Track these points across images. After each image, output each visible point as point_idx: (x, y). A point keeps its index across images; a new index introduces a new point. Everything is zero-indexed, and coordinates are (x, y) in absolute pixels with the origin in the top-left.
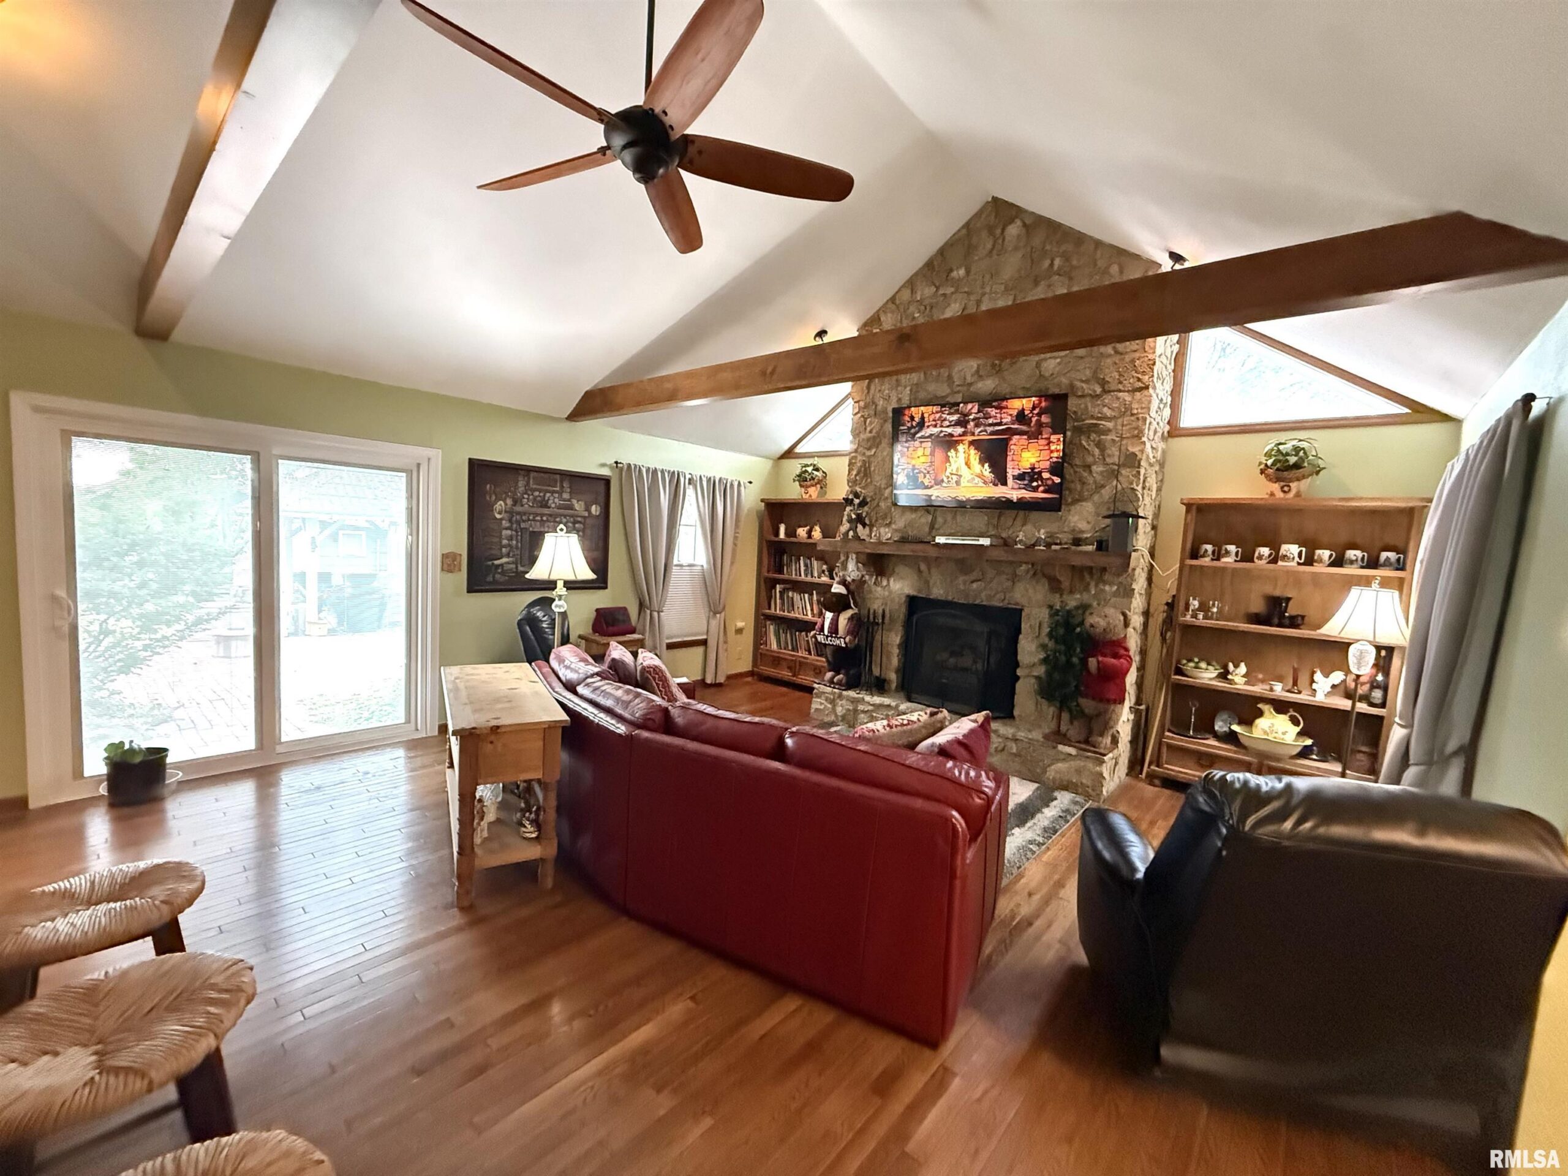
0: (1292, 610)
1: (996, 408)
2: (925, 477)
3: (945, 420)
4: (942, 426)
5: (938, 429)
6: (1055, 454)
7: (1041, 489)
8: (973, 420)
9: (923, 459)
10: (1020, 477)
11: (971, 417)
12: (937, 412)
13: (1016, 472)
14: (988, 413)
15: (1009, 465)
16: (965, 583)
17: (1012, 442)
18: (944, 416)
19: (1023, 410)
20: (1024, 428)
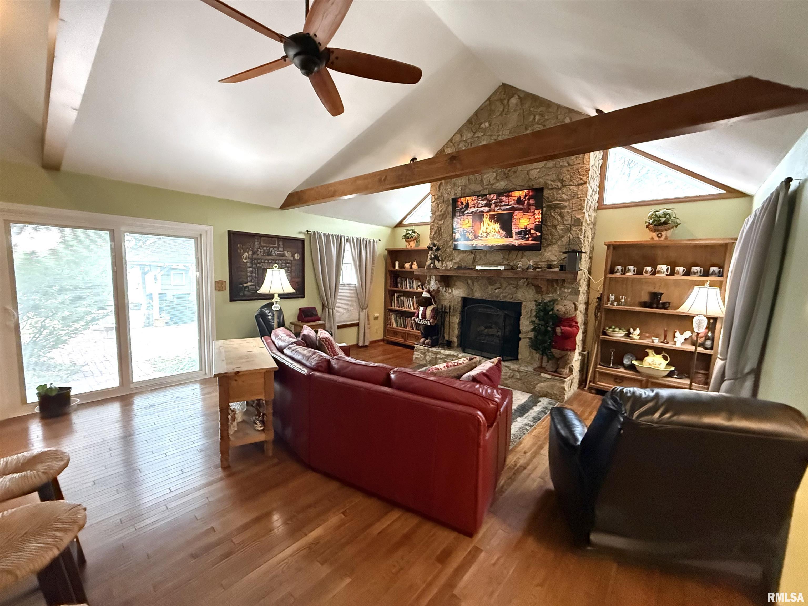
0: (663, 300)
1: (506, 196)
2: (470, 234)
3: (479, 204)
4: (478, 207)
5: (476, 209)
6: (537, 220)
7: (530, 239)
8: (494, 203)
9: (468, 225)
10: (519, 233)
11: (493, 202)
12: (475, 200)
13: (517, 230)
14: (501, 200)
15: (514, 227)
16: (492, 289)
17: (514, 215)
18: (479, 202)
19: (520, 197)
20: (521, 207)
